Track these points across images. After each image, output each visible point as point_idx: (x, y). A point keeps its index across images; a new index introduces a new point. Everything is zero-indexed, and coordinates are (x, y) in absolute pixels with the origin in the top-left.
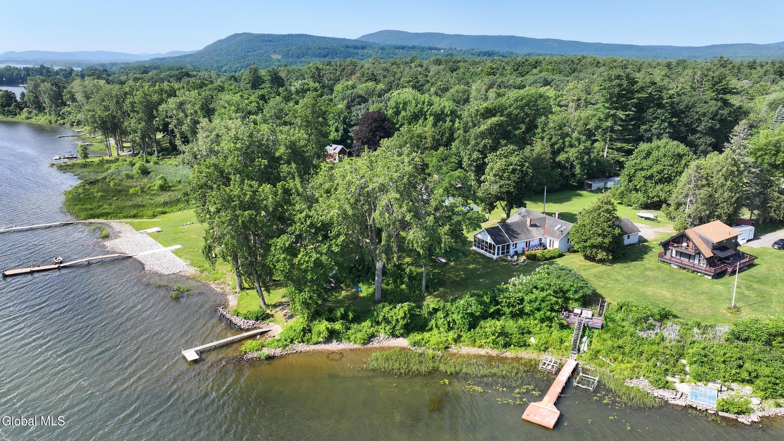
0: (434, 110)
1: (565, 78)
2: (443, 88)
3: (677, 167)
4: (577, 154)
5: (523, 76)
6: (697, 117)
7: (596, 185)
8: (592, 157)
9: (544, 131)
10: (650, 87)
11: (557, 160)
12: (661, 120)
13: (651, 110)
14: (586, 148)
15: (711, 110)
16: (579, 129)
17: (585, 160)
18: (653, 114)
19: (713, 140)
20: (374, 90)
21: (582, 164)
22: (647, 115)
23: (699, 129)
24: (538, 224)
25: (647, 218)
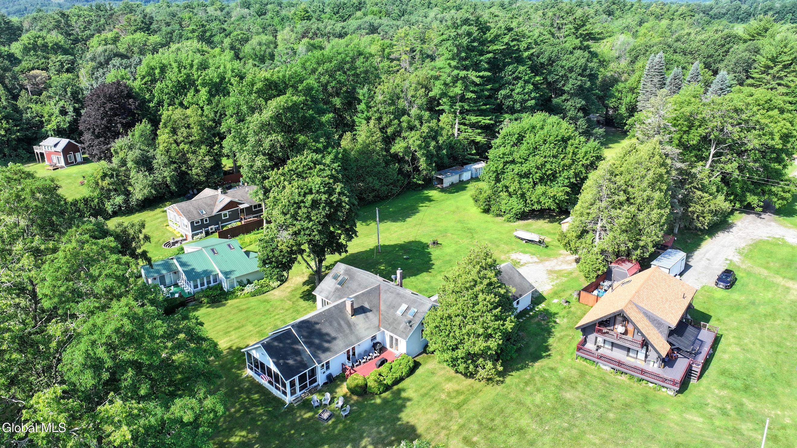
0: (207, 78)
1: (395, 22)
2: (242, 38)
3: (564, 158)
4: (419, 142)
5: (345, 21)
6: (563, 73)
7: (449, 179)
8: (440, 142)
9: (369, 107)
10: (505, 34)
11: (392, 151)
12: (524, 81)
13: (511, 67)
14: (431, 129)
15: (580, 64)
16: (419, 102)
17: (431, 148)
18: (514, 73)
19: (583, 102)
20: (145, 45)
21: (429, 156)
22: (505, 75)
23: (566, 88)
24: (367, 305)
25: (528, 241)
